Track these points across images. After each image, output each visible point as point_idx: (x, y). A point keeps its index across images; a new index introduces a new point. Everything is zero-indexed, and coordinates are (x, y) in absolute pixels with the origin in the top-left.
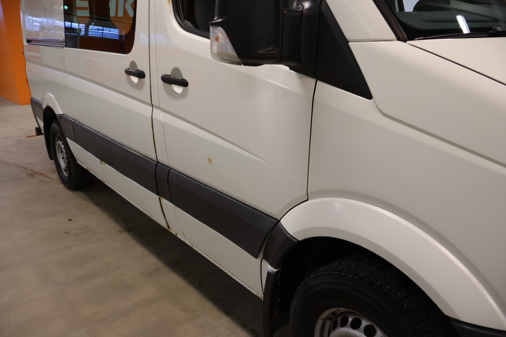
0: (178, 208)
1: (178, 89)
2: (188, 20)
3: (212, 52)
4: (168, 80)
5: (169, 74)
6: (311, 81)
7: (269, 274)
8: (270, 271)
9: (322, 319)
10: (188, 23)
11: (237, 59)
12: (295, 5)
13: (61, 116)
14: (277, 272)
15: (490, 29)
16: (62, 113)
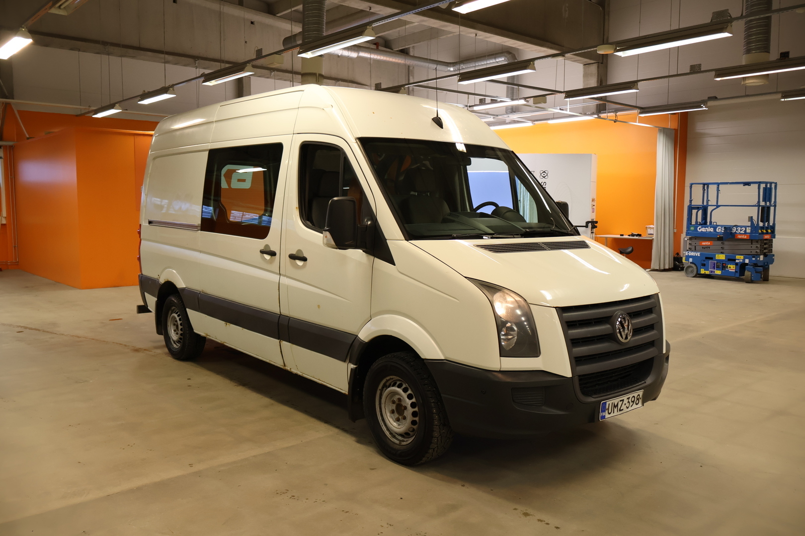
0: (294, 346)
1: (300, 263)
2: (308, 221)
3: (323, 243)
4: (293, 257)
5: (295, 253)
6: (372, 258)
7: (352, 369)
8: (352, 367)
9: (380, 390)
10: (308, 223)
11: (336, 247)
12: (366, 220)
13: (183, 289)
14: (356, 368)
15: (451, 235)
16: (185, 287)
